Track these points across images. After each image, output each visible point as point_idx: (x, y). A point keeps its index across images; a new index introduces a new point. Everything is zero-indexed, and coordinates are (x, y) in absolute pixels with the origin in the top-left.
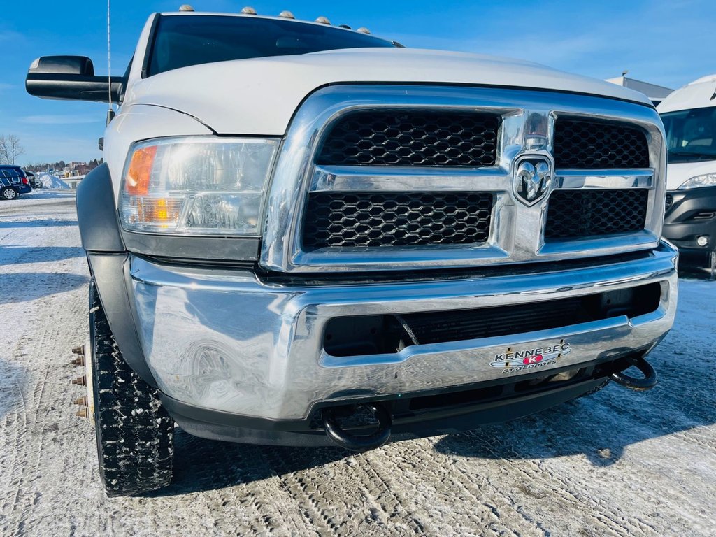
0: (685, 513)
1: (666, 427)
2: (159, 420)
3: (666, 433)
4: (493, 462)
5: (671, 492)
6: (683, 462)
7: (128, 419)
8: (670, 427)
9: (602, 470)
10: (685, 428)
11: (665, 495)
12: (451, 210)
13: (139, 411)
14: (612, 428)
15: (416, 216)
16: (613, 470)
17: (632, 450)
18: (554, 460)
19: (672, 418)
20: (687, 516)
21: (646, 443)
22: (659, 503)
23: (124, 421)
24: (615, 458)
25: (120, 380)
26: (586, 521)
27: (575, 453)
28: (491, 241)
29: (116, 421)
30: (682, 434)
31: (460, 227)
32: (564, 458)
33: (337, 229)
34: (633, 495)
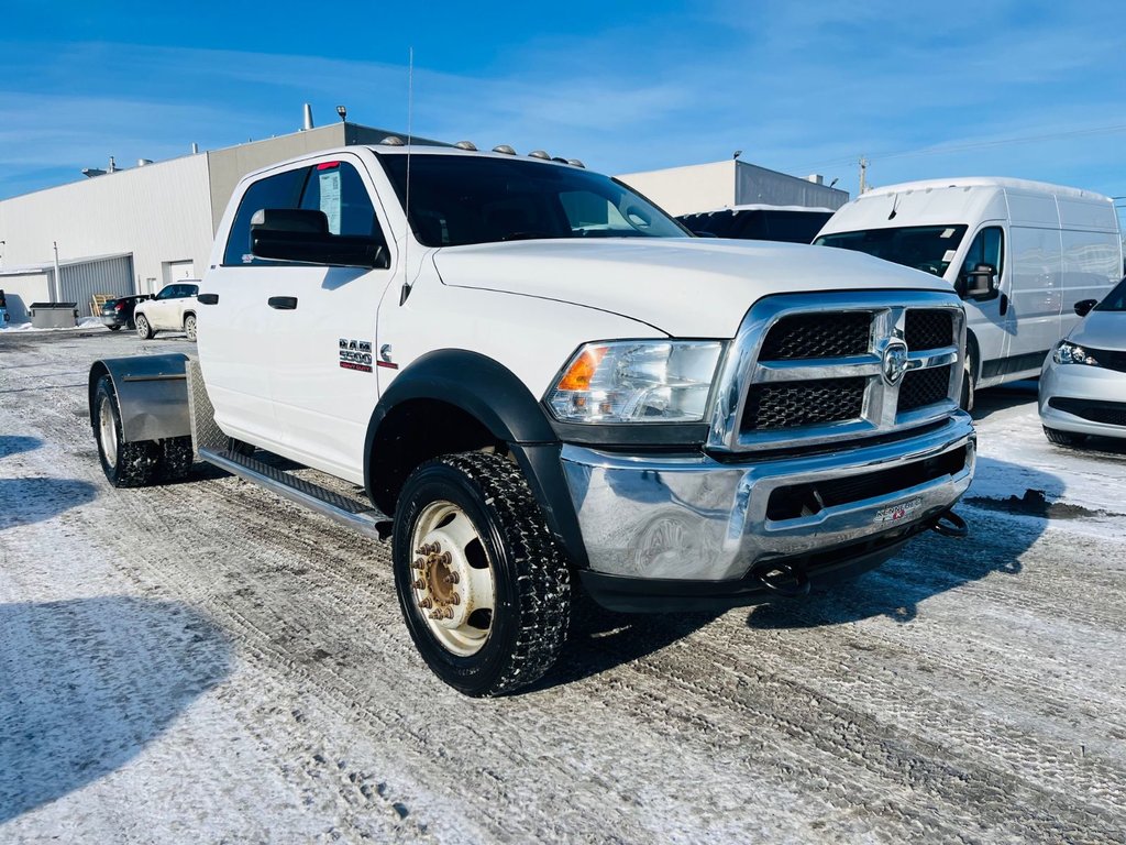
0: (994, 647)
1: (942, 585)
2: (563, 604)
3: (944, 590)
4: (812, 629)
5: (975, 633)
6: (972, 610)
7: (542, 604)
8: (946, 585)
9: (908, 624)
10: (959, 584)
11: (971, 636)
12: (839, 392)
13: (550, 596)
14: (896, 590)
15: (817, 398)
16: (916, 623)
17: (922, 605)
18: (863, 622)
19: (943, 577)
20: (996, 648)
21: (932, 598)
22: (969, 642)
23: (539, 607)
24: (911, 614)
25: (534, 567)
26: (920, 661)
27: (879, 614)
28: (864, 415)
29: (532, 608)
30: (959, 589)
31: (844, 405)
32: (870, 619)
33: (763, 413)
34: (945, 640)
